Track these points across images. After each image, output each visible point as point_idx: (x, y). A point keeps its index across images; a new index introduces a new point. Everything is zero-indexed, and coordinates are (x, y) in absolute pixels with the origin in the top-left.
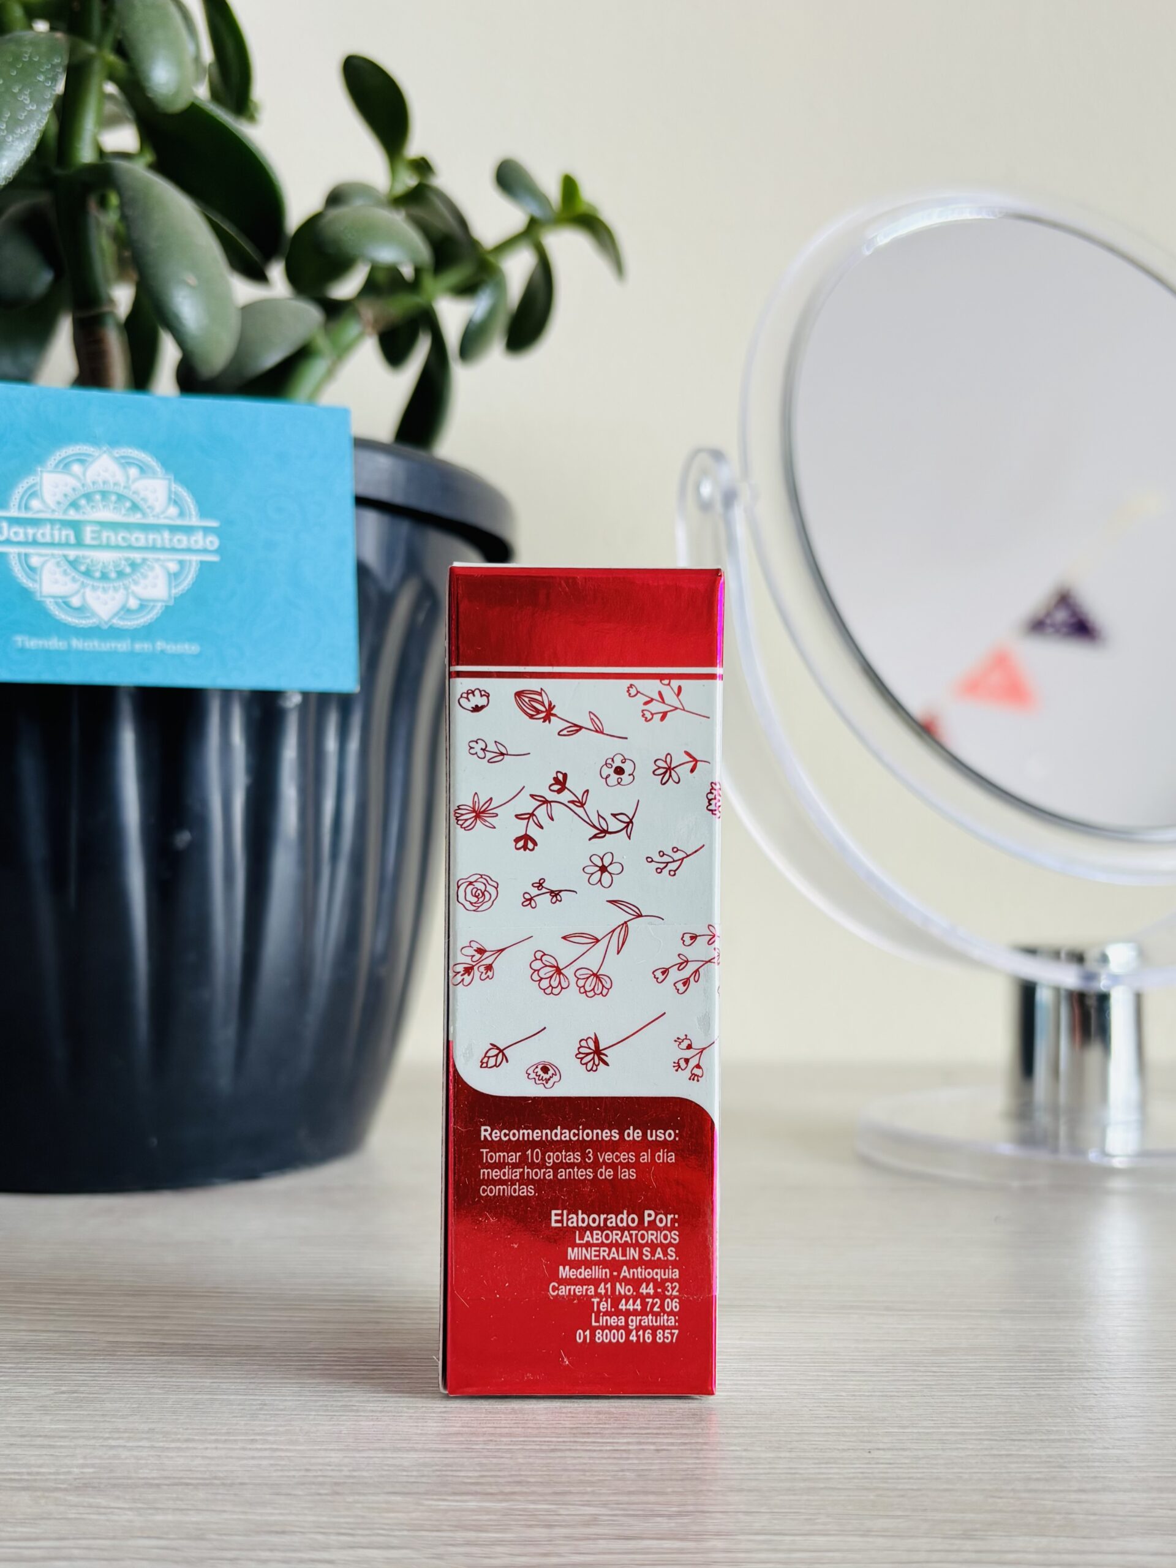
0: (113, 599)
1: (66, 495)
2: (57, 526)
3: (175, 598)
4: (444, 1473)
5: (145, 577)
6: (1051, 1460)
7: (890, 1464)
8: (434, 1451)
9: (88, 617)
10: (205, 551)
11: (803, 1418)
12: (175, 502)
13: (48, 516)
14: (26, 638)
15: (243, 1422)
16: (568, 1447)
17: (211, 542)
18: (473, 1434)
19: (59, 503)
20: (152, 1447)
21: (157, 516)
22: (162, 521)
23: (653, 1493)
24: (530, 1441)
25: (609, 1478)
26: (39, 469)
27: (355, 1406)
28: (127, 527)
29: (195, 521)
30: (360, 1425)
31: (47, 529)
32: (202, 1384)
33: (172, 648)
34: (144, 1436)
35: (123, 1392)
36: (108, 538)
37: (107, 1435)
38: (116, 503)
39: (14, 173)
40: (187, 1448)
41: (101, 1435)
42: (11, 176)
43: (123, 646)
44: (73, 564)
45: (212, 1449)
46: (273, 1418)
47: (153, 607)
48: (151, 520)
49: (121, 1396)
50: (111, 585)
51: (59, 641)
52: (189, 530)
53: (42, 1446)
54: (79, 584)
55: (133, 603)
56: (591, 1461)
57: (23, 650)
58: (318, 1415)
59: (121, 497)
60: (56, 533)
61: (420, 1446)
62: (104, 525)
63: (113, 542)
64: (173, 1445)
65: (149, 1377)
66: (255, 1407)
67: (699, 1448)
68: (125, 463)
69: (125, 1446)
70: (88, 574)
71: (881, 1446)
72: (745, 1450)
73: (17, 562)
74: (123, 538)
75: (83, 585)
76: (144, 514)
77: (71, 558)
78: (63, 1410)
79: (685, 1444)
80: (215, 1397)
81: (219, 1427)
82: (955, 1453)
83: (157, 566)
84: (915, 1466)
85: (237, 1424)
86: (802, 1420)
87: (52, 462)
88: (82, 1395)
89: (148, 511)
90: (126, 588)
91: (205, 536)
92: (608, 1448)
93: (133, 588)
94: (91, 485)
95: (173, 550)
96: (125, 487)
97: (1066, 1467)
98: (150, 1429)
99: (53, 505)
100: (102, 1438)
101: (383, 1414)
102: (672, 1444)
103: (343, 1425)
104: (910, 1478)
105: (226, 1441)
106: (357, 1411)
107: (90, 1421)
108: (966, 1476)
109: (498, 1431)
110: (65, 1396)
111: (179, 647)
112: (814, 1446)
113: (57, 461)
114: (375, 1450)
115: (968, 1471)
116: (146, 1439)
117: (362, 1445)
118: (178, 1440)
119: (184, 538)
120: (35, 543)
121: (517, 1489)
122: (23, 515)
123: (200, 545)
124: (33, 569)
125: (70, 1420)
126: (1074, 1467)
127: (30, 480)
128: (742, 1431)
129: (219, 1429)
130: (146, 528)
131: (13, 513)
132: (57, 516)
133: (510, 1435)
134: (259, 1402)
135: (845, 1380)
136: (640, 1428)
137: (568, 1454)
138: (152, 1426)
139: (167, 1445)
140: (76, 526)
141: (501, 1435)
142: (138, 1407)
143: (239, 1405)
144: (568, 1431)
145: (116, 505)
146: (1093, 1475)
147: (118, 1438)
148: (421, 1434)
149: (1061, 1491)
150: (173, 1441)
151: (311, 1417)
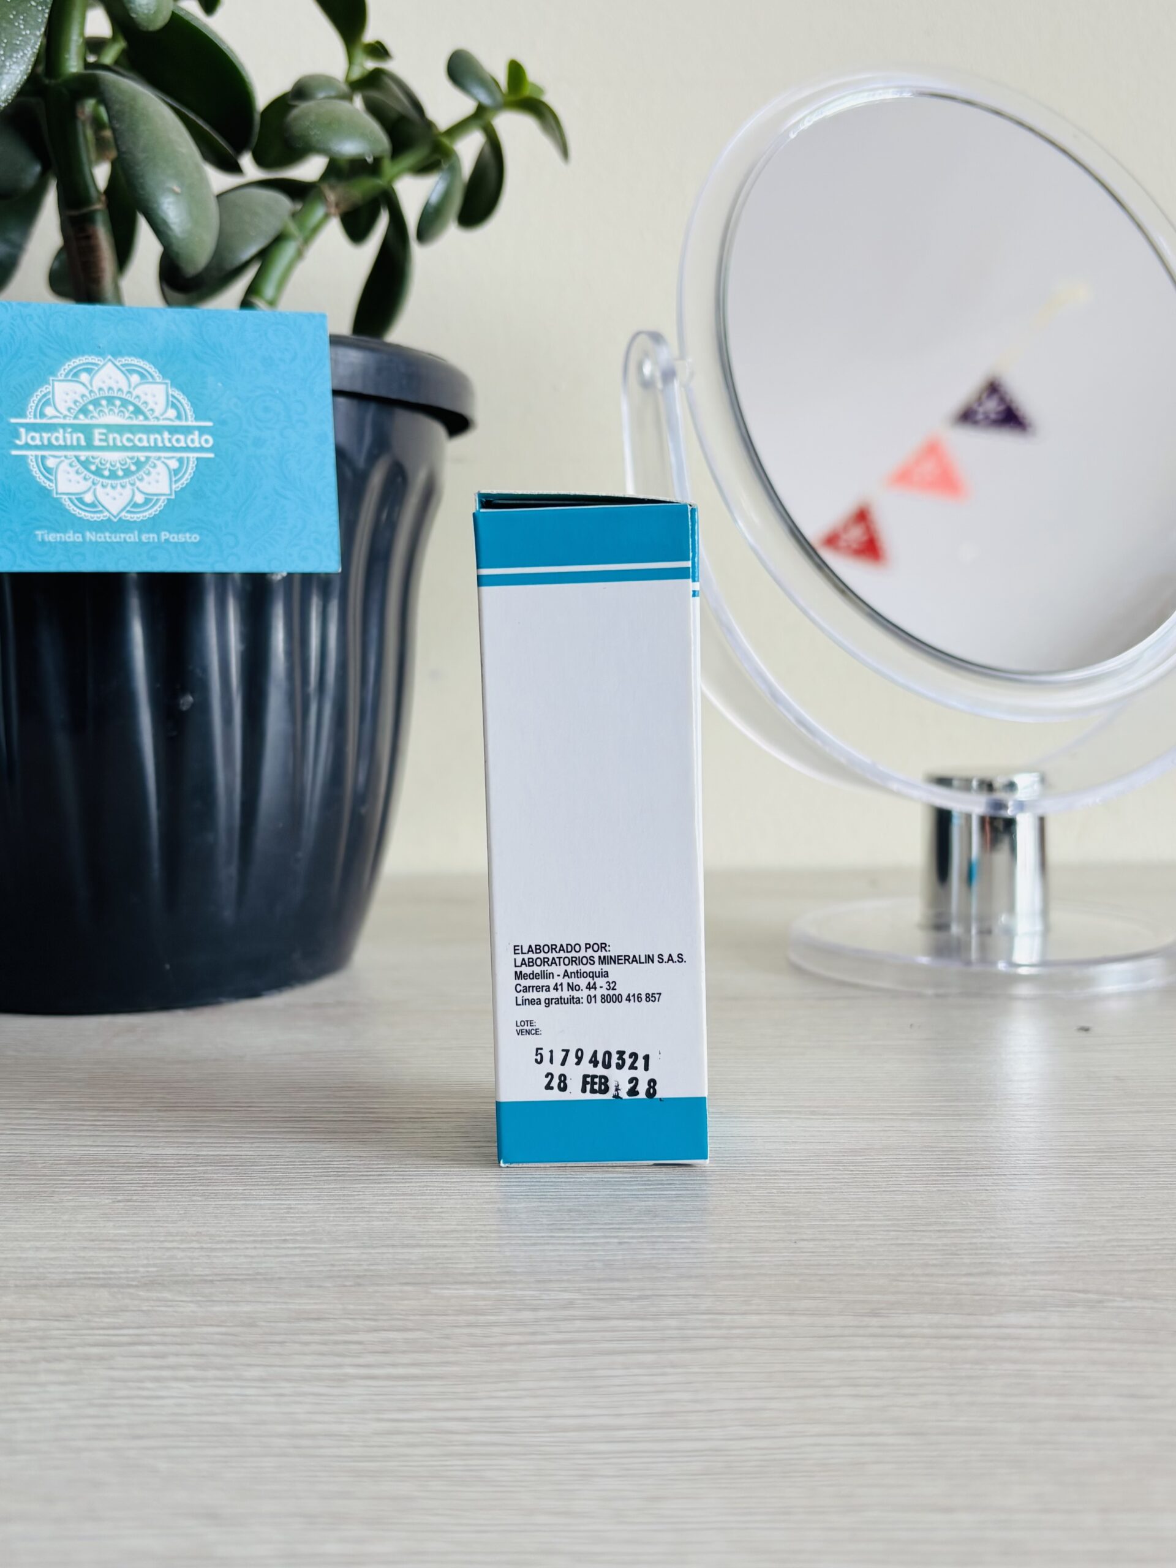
0: (121, 494)
1: (75, 402)
2: (69, 430)
3: (175, 492)
4: (445, 1265)
5: (149, 474)
6: (945, 1248)
7: (813, 1252)
8: (436, 1246)
9: (101, 512)
10: (202, 449)
11: (740, 1213)
12: (174, 406)
13: (61, 421)
14: (46, 531)
15: (274, 1225)
16: (546, 1242)
17: (207, 441)
18: (466, 1231)
19: (69, 409)
20: (202, 1248)
21: (157, 418)
22: (162, 423)
23: (618, 1280)
24: (514, 1237)
25: (581, 1268)
26: (51, 378)
27: (367, 1208)
28: (132, 429)
29: (191, 422)
30: (372, 1225)
31: (60, 434)
32: (234, 1191)
33: (175, 538)
34: (193, 1238)
35: (170, 1200)
36: (114, 439)
37: (162, 1239)
38: (119, 407)
39: (13, 95)
40: (231, 1249)
41: (158, 1238)
42: (10, 97)
43: (132, 537)
44: (85, 464)
45: (251, 1248)
46: (298, 1221)
47: (158, 500)
48: (152, 422)
49: (169, 1204)
50: (118, 482)
51: (74, 533)
52: (187, 430)
53: (110, 1249)
54: (91, 480)
55: (139, 499)
56: (567, 1253)
57: (43, 543)
58: (336, 1217)
59: (125, 403)
60: (68, 436)
61: (423, 1242)
62: (110, 428)
63: (119, 444)
64: (219, 1246)
65: (191, 1186)
66: (282, 1211)
67: (654, 1240)
68: (128, 371)
69: (178, 1248)
70: (98, 473)
71: (805, 1237)
72: (693, 1242)
73: (35, 464)
74: (129, 440)
75: (94, 483)
76: (146, 418)
77: (83, 458)
78: (123, 1217)
79: (642, 1237)
80: (248, 1202)
81: (254, 1229)
82: (866, 1243)
83: (158, 463)
84: (832, 1254)
85: (269, 1227)
86: (739, 1215)
87: (62, 373)
88: (136, 1204)
89: (148, 414)
90: (133, 485)
91: (200, 435)
92: (579, 1242)
93: (138, 484)
94: (96, 391)
95: (173, 449)
96: (129, 392)
97: (958, 1255)
98: (198, 1232)
99: (66, 412)
100: (158, 1241)
101: (391, 1215)
102: (633, 1237)
103: (357, 1225)
104: (828, 1265)
105: (262, 1241)
106: (369, 1212)
107: (146, 1226)
108: (875, 1263)
109: (488, 1228)
110: (121, 1204)
111: (180, 536)
112: (750, 1238)
113: (66, 371)
114: (387, 1246)
115: (876, 1258)
116: (196, 1241)
117: (375, 1242)
118: (222, 1242)
119: (182, 437)
120: (50, 446)
121: (507, 1278)
122: (39, 421)
123: (197, 445)
124: (48, 470)
125: (129, 1226)
126: (965, 1254)
127: (44, 390)
128: (689, 1225)
129: (255, 1231)
130: (148, 430)
131: (30, 420)
132: (68, 421)
133: (497, 1231)
134: (285, 1206)
135: (775, 1179)
136: (606, 1224)
137: (546, 1247)
138: (200, 1230)
139: (214, 1246)
140: (87, 430)
141: (491, 1232)
142: (184, 1213)
143: (269, 1209)
144: (546, 1227)
145: (122, 409)
146: (980, 1261)
147: (172, 1241)
148: (423, 1232)
149: (953, 1275)
150: (218, 1242)
151: (331, 1219)
